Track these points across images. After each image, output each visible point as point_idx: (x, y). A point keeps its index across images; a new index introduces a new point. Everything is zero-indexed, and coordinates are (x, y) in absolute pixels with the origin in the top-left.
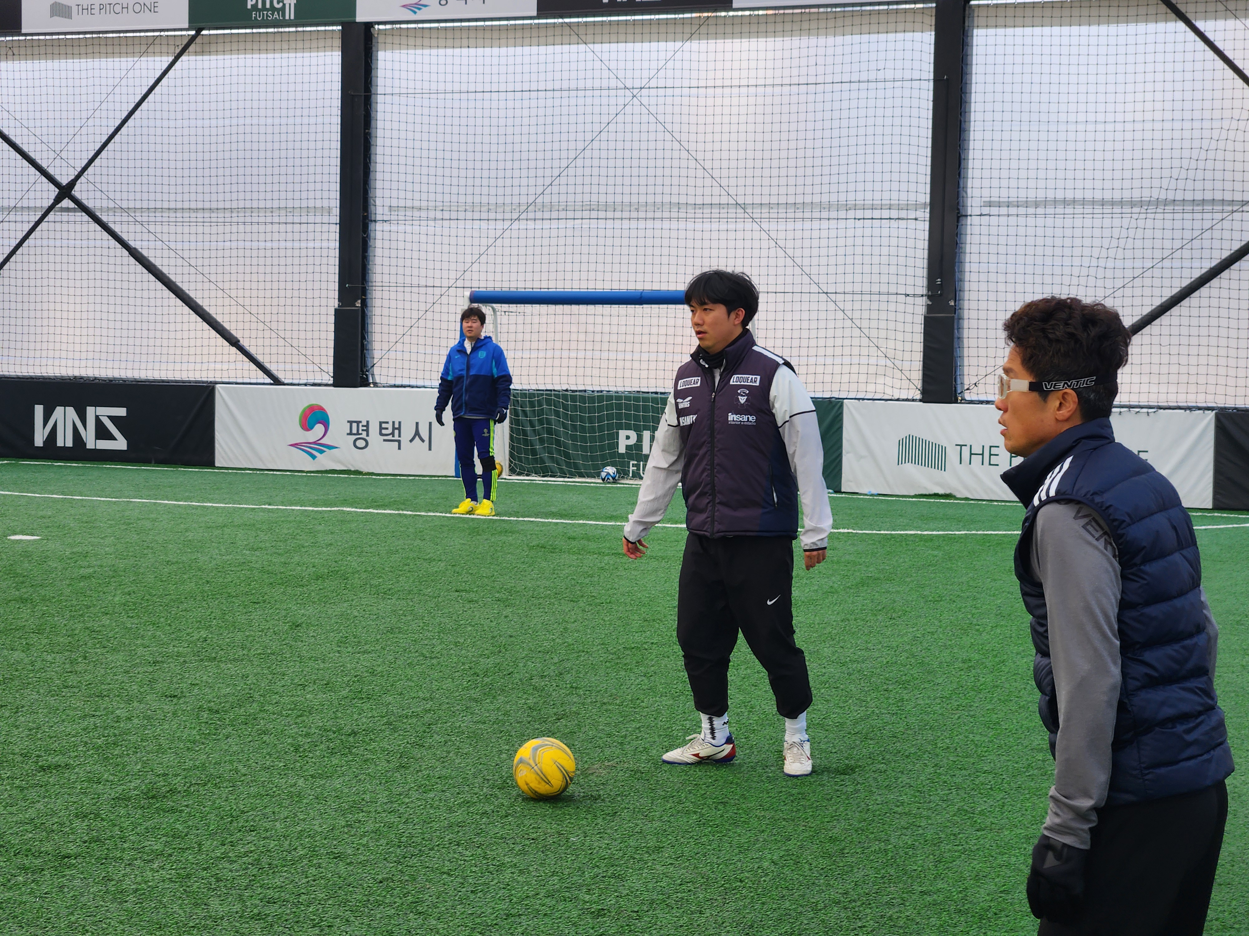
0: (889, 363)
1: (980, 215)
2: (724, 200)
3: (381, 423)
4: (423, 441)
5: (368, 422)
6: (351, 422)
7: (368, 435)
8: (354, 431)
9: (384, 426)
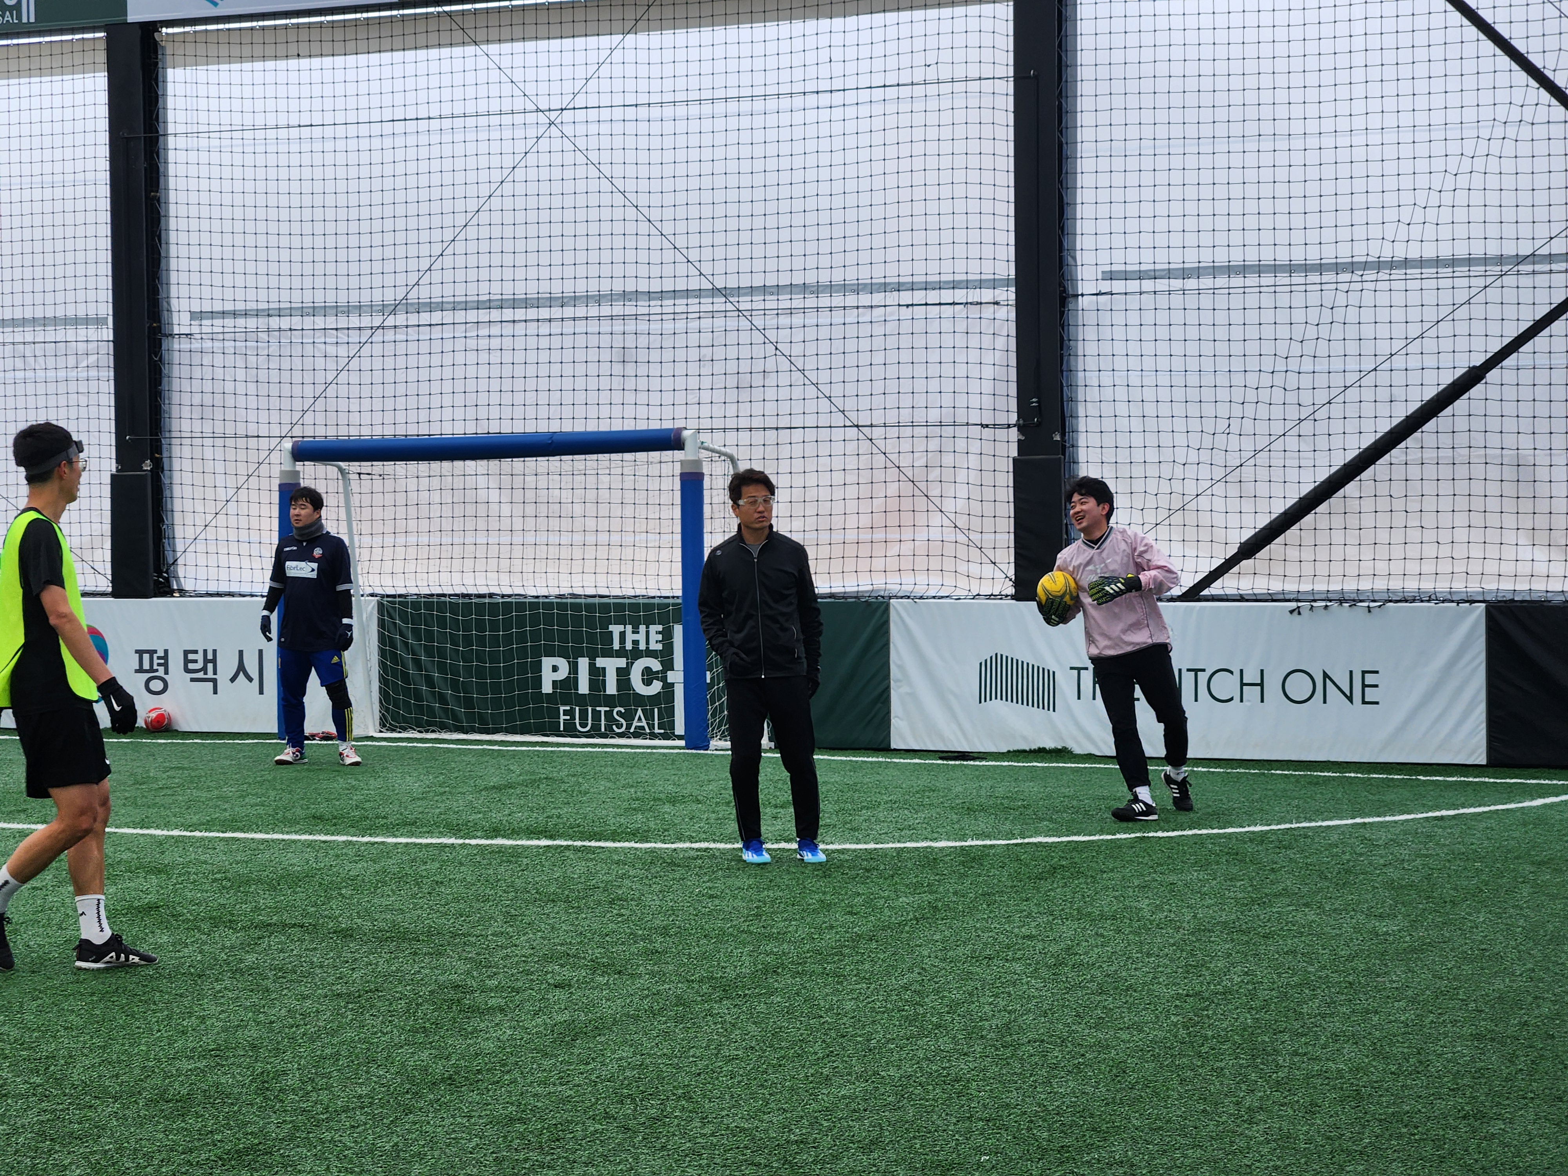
0: (962, 538)
1: (1097, 294)
2: (694, 284)
3: (186, 653)
4: (250, 679)
5: (166, 651)
6: (140, 653)
7: (166, 673)
8: (146, 666)
9: (191, 657)
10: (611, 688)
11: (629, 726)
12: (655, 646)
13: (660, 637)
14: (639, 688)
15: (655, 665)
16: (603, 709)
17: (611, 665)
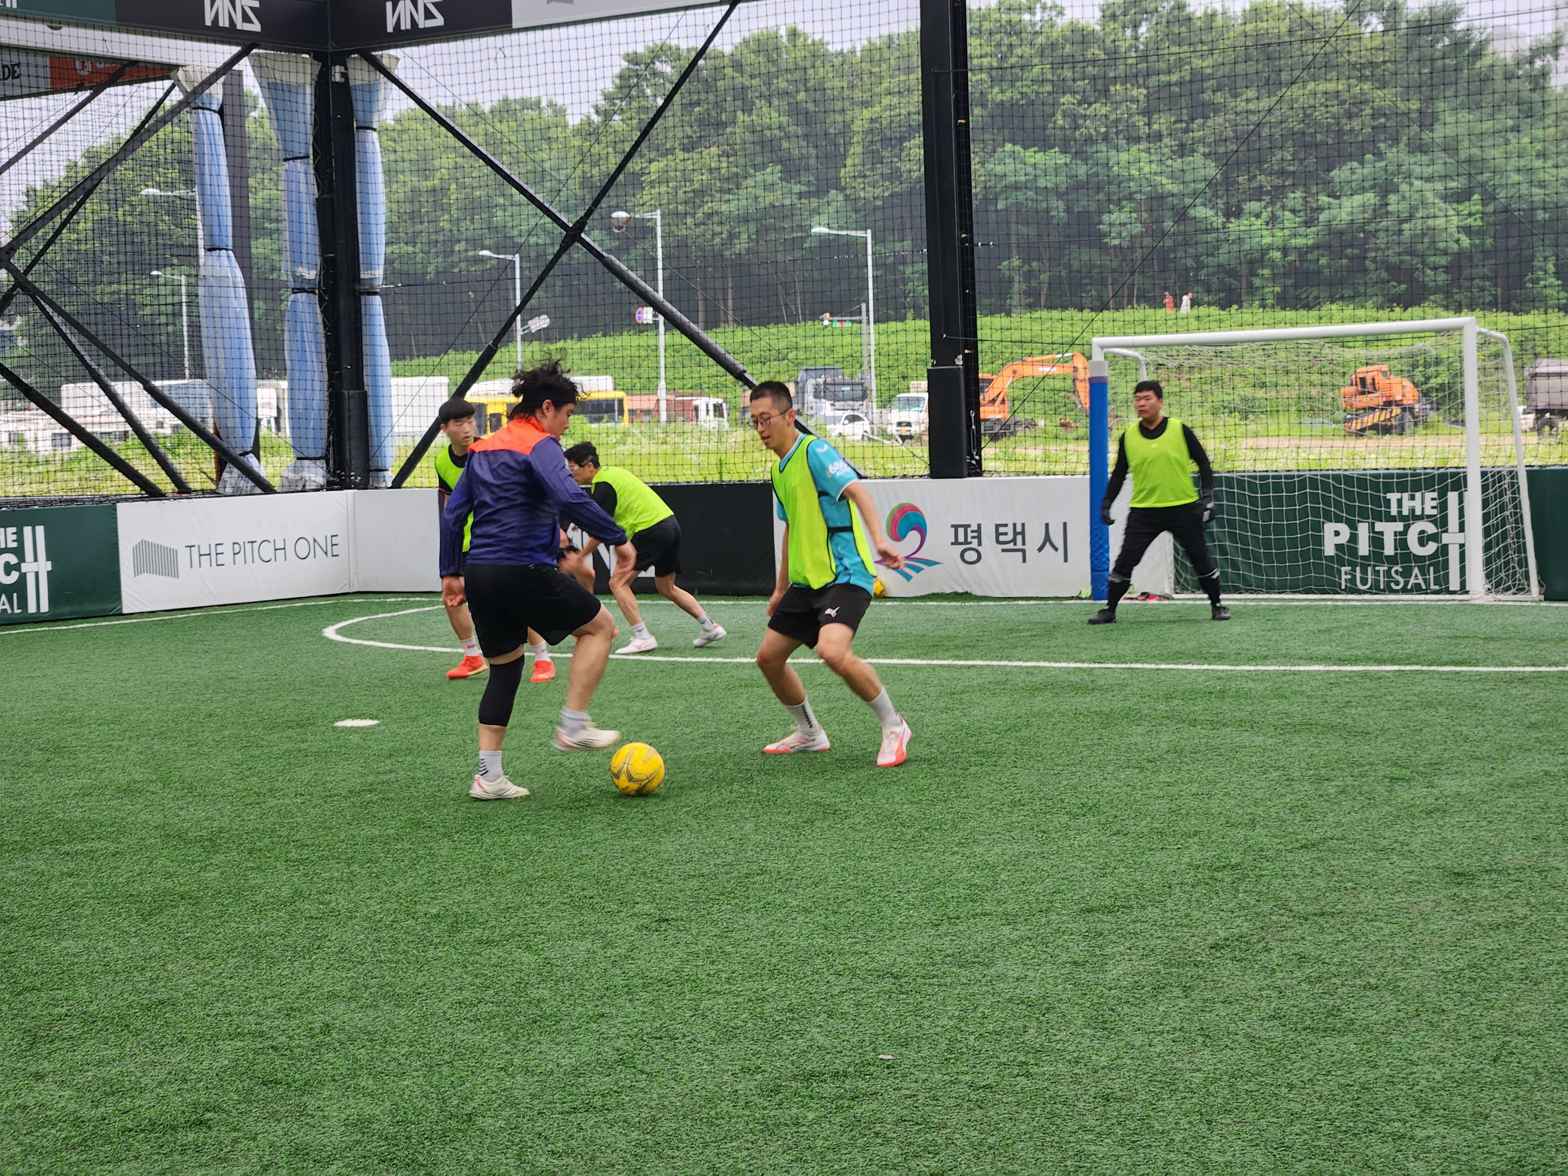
3: (997, 526)
4: (1056, 549)
5: (979, 526)
6: (956, 527)
7: (980, 544)
8: (961, 539)
9: (1001, 530)
10: (1389, 549)
11: (1406, 583)
12: (1429, 511)
13: (1434, 503)
14: (1415, 548)
15: (1431, 529)
16: (1382, 569)
17: (1389, 530)
